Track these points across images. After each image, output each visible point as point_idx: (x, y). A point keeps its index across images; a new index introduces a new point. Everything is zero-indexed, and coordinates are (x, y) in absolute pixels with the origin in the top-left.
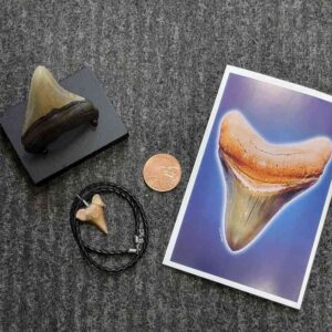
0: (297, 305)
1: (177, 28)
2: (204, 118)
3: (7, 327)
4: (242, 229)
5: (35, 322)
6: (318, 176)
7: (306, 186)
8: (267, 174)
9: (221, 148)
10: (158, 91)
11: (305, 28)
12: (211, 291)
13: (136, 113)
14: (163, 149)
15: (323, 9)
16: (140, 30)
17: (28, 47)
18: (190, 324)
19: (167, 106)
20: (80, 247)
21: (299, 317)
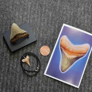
0: (78, 87)
1: (51, 13)
2: (57, 37)
3: (2, 89)
5: (10, 88)
6: (85, 54)
8: (72, 53)
9: (61, 45)
10: (45, 29)
12: (56, 82)
14: (45, 44)
16: (41, 13)
17: (12, 16)
20: (23, 69)
21: (78, 90)
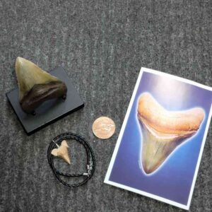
7: (189, 136)
11: (186, 47)
13: (89, 94)
15: (196, 38)
19: (106, 90)
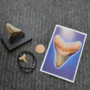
4: (60, 63)
18: (46, 86)
